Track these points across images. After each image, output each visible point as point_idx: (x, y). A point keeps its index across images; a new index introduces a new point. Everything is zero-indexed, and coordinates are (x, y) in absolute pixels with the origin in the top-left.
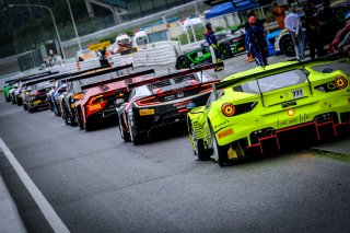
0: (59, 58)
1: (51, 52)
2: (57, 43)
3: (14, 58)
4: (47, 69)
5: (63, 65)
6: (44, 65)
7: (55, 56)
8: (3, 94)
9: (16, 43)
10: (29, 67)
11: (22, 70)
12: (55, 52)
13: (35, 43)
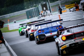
0: (49, 12)
1: (45, 8)
2: (47, 3)
3: (24, 12)
4: (42, 18)
5: (51, 16)
6: (41, 16)
7: (47, 11)
8: (18, 31)
9: (25, 4)
10: (32, 17)
11: (28, 18)
12: (47, 9)
13: (36, 3)
